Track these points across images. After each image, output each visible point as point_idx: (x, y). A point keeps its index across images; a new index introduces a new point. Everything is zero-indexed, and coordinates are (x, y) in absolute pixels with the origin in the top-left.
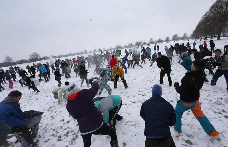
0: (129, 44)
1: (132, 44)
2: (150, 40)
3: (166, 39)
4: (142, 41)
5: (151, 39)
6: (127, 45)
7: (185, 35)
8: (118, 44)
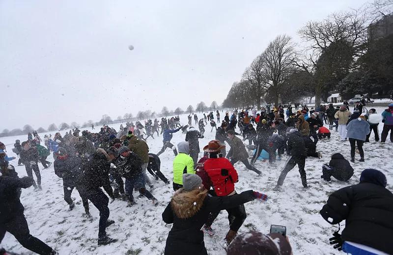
0: (126, 115)
1: (130, 115)
2: (162, 111)
3: (188, 108)
4: (148, 112)
5: (165, 109)
6: (122, 118)
7: (214, 103)
8: (105, 115)
